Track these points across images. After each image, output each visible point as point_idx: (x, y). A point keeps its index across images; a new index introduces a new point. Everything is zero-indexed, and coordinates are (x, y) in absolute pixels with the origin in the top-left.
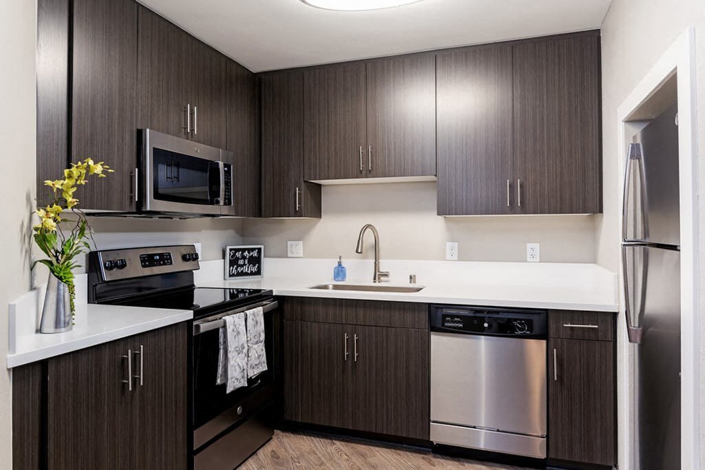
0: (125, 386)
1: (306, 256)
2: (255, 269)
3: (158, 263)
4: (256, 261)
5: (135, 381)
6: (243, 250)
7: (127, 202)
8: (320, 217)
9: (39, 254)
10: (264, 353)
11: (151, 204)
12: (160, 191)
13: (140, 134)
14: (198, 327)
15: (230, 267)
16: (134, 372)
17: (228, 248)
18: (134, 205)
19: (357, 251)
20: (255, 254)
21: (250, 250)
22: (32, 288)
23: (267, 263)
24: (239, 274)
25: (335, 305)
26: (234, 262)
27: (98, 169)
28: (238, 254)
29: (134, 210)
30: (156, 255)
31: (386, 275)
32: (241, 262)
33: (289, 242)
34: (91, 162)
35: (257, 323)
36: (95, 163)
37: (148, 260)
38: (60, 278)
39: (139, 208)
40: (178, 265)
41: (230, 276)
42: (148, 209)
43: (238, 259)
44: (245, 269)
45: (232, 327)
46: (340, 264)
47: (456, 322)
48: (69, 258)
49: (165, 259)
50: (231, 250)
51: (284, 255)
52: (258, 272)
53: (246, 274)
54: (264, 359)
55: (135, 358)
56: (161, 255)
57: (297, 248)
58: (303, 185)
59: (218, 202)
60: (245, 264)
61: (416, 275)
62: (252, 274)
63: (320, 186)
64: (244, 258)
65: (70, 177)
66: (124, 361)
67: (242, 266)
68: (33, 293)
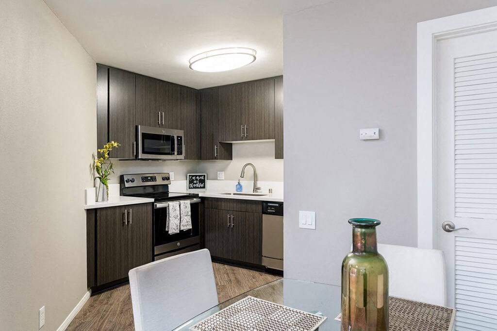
0: (124, 223)
1: (226, 179)
2: (202, 185)
3: (150, 181)
4: (203, 181)
5: (128, 222)
6: (196, 176)
7: (132, 156)
8: (232, 159)
9: (97, 175)
10: (190, 220)
11: (141, 156)
12: (145, 150)
13: (137, 128)
14: (156, 205)
15: (189, 184)
16: (128, 218)
17: (188, 175)
18: (134, 156)
19: (241, 177)
20: (202, 178)
21: (199, 176)
22: (94, 186)
23: (208, 183)
24: (194, 188)
25: (225, 201)
26: (191, 182)
27: (116, 145)
28: (194, 178)
29: (134, 158)
30: (149, 177)
31: (259, 189)
32: (195, 182)
33: (218, 172)
34: (113, 142)
35: (186, 207)
36: (115, 142)
37: (145, 179)
38: (103, 183)
39: (137, 157)
40: (159, 182)
41: (189, 188)
42: (140, 158)
43: (193, 180)
44: (197, 185)
45: (172, 207)
46: (239, 183)
47: (273, 210)
48: (106, 176)
49: (153, 179)
50: (190, 176)
51: (216, 179)
52: (204, 187)
53: (198, 188)
54: (190, 223)
55: (128, 213)
56: (151, 177)
57: (222, 175)
58: (219, 145)
59: (174, 154)
60: (197, 183)
61: (273, 189)
62: (201, 188)
63: (232, 144)
64: (197, 180)
65: (106, 148)
66: (124, 214)
67: (196, 184)
68: (95, 188)
